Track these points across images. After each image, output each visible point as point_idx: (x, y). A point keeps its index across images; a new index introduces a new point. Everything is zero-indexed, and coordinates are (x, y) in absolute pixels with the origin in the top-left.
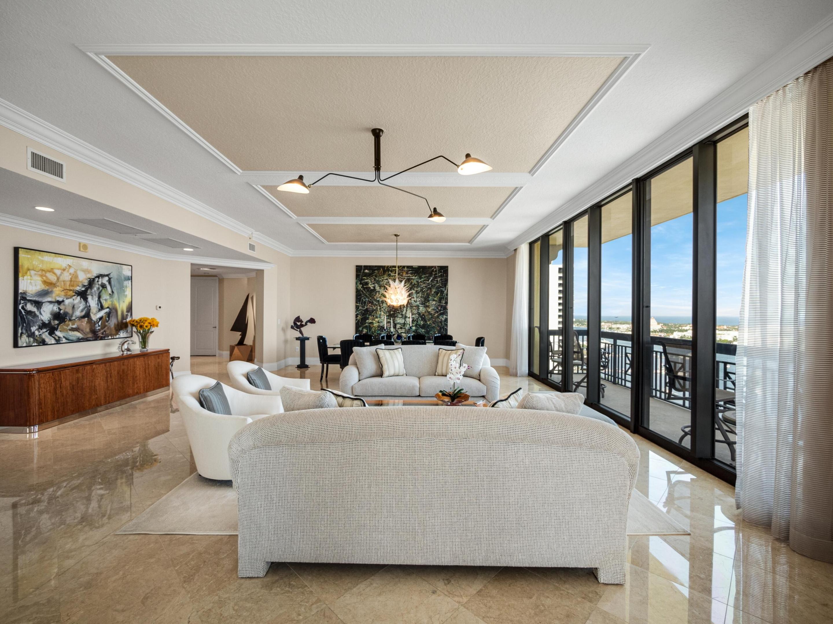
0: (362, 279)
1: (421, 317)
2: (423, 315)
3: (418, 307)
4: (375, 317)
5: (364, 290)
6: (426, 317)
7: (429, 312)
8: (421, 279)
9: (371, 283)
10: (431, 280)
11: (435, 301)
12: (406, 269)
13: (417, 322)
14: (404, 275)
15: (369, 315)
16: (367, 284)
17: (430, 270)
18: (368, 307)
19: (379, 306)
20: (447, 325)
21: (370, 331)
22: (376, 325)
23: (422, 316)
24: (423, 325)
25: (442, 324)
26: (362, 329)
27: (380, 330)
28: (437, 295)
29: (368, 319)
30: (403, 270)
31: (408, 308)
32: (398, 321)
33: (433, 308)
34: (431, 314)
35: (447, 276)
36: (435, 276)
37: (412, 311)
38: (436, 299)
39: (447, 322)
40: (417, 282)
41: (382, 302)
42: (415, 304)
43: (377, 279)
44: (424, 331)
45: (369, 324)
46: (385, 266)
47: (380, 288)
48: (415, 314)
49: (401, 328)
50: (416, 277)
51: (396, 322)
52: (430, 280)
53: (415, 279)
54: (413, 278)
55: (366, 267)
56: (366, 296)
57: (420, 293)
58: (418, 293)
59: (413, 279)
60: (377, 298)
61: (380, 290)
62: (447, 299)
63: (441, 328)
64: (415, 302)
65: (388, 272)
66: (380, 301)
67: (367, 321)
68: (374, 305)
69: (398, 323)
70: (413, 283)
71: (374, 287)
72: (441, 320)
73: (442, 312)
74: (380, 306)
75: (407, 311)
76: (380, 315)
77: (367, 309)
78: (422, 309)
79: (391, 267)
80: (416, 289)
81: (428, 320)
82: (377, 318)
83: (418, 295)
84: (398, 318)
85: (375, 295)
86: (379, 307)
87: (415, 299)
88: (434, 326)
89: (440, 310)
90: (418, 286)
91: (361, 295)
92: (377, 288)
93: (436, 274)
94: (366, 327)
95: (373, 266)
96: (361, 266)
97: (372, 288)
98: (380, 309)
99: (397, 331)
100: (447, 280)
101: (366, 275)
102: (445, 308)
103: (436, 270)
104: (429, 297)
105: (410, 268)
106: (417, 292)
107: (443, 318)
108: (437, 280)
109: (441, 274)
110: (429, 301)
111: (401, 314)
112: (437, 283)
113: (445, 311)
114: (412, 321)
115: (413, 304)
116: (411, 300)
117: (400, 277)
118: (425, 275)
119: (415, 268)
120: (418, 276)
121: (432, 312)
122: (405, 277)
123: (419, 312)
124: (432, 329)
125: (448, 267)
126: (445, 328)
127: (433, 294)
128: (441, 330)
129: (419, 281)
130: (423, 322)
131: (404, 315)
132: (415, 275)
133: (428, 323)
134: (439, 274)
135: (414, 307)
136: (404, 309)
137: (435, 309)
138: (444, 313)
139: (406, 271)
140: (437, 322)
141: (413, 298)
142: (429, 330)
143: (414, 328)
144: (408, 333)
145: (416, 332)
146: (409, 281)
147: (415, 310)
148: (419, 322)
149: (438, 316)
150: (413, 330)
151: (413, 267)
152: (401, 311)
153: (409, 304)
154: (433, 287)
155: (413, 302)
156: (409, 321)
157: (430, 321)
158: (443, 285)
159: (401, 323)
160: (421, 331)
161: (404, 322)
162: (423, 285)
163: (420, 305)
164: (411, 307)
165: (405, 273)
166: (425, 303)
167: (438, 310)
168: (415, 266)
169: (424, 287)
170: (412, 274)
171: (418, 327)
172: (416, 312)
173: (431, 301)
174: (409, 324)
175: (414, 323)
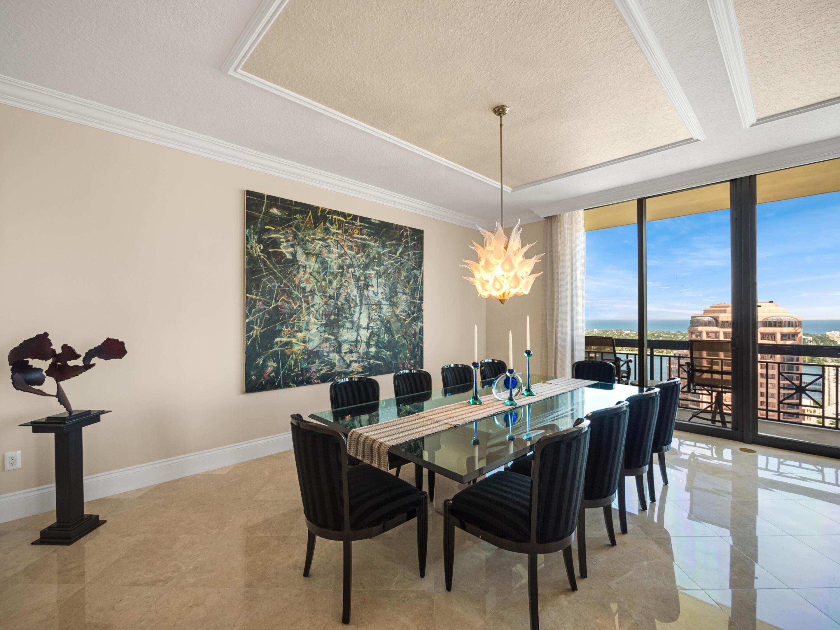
0: (264, 231)
1: (386, 327)
3: (379, 305)
4: (295, 329)
5: (269, 258)
6: (393, 326)
7: (397, 316)
8: (384, 249)
9: (285, 244)
10: (401, 253)
11: (406, 294)
12: (358, 223)
13: (379, 336)
14: (355, 235)
15: (282, 325)
16: (276, 243)
17: (399, 233)
18: (279, 303)
19: (305, 301)
20: (422, 339)
21: (284, 364)
22: (298, 348)
23: (387, 325)
24: (388, 341)
25: (415, 339)
26: (264, 361)
27: (307, 360)
28: (409, 282)
29: (278, 333)
30: (354, 224)
31: (363, 308)
32: (345, 337)
33: (403, 307)
34: (399, 320)
35: (422, 249)
36: (405, 246)
37: (369, 313)
38: (407, 290)
39: (423, 335)
40: (378, 253)
41: (311, 291)
42: (375, 299)
43: (301, 235)
44: (390, 355)
45: (280, 347)
46: (318, 208)
47: (307, 259)
48: (375, 320)
49: (351, 352)
50: (377, 244)
51: (340, 339)
52: (398, 253)
53: (374, 247)
54: (372, 243)
55: (274, 201)
56: (274, 274)
57: (383, 277)
60: (301, 282)
61: (306, 263)
62: (422, 292)
63: (414, 348)
64: (376, 294)
65: (325, 224)
66: (308, 289)
67: (277, 340)
68: (293, 299)
69: (345, 341)
70: (372, 256)
71: (294, 255)
72: (415, 331)
73: (415, 315)
74: (307, 302)
75: (361, 313)
76: (308, 323)
77: (276, 307)
78: (386, 310)
79: (330, 212)
80: (376, 268)
81: (396, 331)
82: (300, 330)
83: (380, 280)
84: (345, 330)
85: (295, 276)
86: (304, 305)
87: (375, 289)
88: (404, 344)
89: (414, 312)
90: (380, 263)
91: (261, 271)
92: (301, 258)
93: (406, 242)
94: (275, 356)
95: (291, 201)
96: (261, 196)
97: (289, 256)
98: (308, 309)
99: (343, 358)
100: (421, 257)
101: (273, 220)
102: (420, 309)
103: (407, 233)
104: (397, 288)
105: (367, 223)
106: (378, 275)
107: (416, 327)
108: (409, 255)
109: (413, 243)
110: (396, 294)
111: (350, 321)
112: (408, 260)
113: (420, 314)
114: (372, 333)
115: (371, 298)
116: (368, 290)
117: (349, 237)
118: (390, 243)
119: (374, 224)
120: (380, 242)
121: (401, 315)
122: (358, 241)
123: (382, 315)
124: (402, 349)
125: (423, 231)
126: (420, 345)
127: (403, 280)
128: (414, 351)
129: (382, 253)
130: (388, 336)
131: (356, 322)
132: (374, 238)
133: (396, 337)
134: (411, 242)
135: (373, 305)
136: (355, 310)
137: (406, 309)
138: (419, 318)
139: (359, 227)
140: (408, 336)
141: (372, 286)
142: (397, 351)
143: (373, 350)
144: (362, 361)
145: (376, 357)
146: (365, 249)
147: (375, 311)
148: (382, 337)
149: (410, 324)
150: (373, 354)
151: (371, 222)
152: (351, 314)
153: (366, 299)
154: (403, 267)
155: (371, 294)
156: (364, 334)
157: (398, 334)
158: (416, 265)
159: (351, 340)
160: (386, 356)
161: (357, 338)
162: (387, 261)
163: (384, 302)
164: (367, 304)
165: (357, 231)
166: (390, 298)
167: (409, 312)
168: (374, 220)
169: (389, 266)
170: (369, 237)
171: (380, 348)
172: (377, 317)
173: (400, 295)
174: (365, 342)
175: (374, 339)
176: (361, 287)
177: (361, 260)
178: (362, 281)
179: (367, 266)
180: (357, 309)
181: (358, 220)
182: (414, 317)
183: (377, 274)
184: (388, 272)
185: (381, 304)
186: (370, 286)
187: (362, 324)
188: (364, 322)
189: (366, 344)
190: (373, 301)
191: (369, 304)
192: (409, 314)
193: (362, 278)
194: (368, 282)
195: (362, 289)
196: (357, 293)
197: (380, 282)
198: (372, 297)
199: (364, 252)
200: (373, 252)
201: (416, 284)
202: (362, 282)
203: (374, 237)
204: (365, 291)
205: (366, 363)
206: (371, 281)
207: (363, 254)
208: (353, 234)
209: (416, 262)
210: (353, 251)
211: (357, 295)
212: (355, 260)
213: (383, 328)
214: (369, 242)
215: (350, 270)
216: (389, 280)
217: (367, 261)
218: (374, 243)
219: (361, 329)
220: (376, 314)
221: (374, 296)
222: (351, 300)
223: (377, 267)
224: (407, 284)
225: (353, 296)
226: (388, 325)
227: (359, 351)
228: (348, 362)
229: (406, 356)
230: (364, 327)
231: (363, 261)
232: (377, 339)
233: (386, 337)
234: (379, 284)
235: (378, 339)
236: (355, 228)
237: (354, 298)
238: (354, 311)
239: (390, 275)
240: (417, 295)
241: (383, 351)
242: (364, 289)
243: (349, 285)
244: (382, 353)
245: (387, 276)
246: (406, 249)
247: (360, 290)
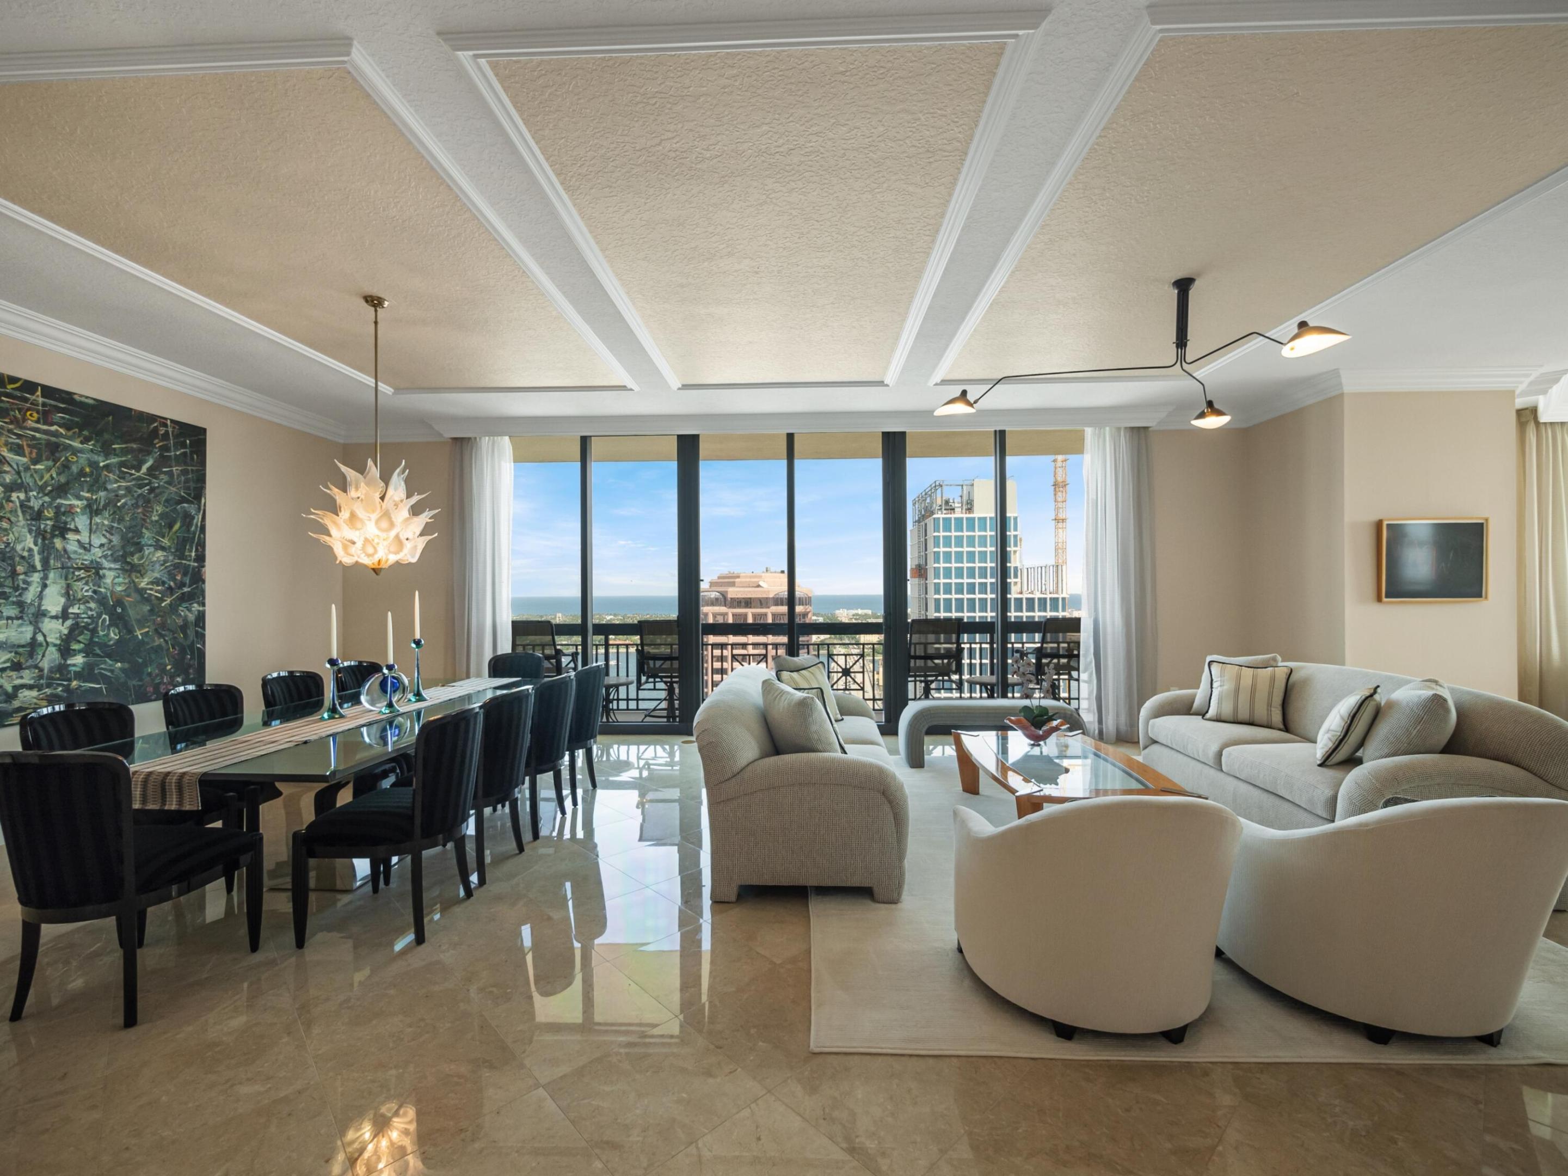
1: (112, 614)
2: (119, 602)
3: (95, 570)
6: (131, 612)
7: (141, 592)
8: (106, 458)
10: (149, 469)
11: (163, 549)
12: (38, 397)
13: (94, 632)
14: (30, 424)
17: (145, 429)
20: (201, 637)
23: (114, 610)
24: (118, 641)
25: (186, 635)
28: (171, 526)
30: (26, 400)
31: (52, 575)
32: (2, 637)
33: (157, 575)
34: (146, 600)
35: (203, 463)
36: (161, 456)
37: (69, 587)
38: (166, 542)
39: (204, 628)
40: (93, 464)
42: (83, 558)
44: (120, 669)
48: (84, 600)
49: (16, 667)
50: (89, 446)
52: (144, 469)
53: (81, 451)
54: (76, 444)
57: (106, 514)
58: (98, 512)
59: (75, 452)
62: (202, 545)
63: (183, 651)
64: (86, 548)
69: (1, 646)
70: (75, 469)
72: (186, 618)
73: (186, 590)
75: (45, 586)
78: (113, 579)
80: (86, 495)
81: (138, 621)
83: (97, 520)
87: (84, 537)
88: (160, 646)
89: (183, 585)
90: (97, 484)
93: (165, 448)
100: (201, 479)
102: (198, 579)
103: (167, 432)
104: (141, 535)
105: (62, 401)
106: (92, 510)
107: (188, 613)
108: (170, 474)
109: (182, 450)
110: (140, 548)
111: (13, 603)
112: (169, 483)
113: (197, 588)
114: (72, 629)
115: (72, 556)
116: (64, 538)
117: (11, 427)
118: (123, 446)
119: (82, 405)
120: (97, 441)
121: (151, 589)
122: (38, 435)
123: (103, 590)
124: (153, 656)
125: (205, 430)
126: (198, 648)
127: (156, 521)
128: (184, 658)
129: (102, 464)
130: (117, 631)
131: (31, 604)
132: (80, 435)
133: (138, 633)
134: (176, 449)
135: (79, 569)
136: (30, 579)
137: (164, 579)
138: (197, 595)
139: (40, 408)
140: (169, 630)
141: (77, 531)
142: (140, 660)
143: (78, 660)
144: (48, 686)
145: (87, 673)
146: (57, 455)
147: (84, 582)
148: (101, 633)
149: (173, 608)
150: (77, 669)
151: (73, 399)
152: (16, 588)
153: (58, 558)
154: (156, 496)
155: (72, 547)
156: (54, 630)
157: (144, 627)
158: (189, 495)
159: (16, 642)
160: (112, 671)
161: (34, 638)
162: (116, 481)
163: (106, 564)
164: (63, 568)
165: (35, 415)
166: (124, 557)
167: (172, 584)
168: (81, 396)
169: (122, 492)
170: (68, 429)
171: (98, 655)
172: (90, 593)
173: (147, 551)
174: (55, 645)
175: (80, 638)
176: (46, 532)
177: (47, 477)
178: (50, 519)
179: (61, 490)
180: (36, 577)
181: (39, 393)
182: (183, 594)
183: (89, 506)
184: (119, 504)
185: (102, 569)
186: (70, 530)
187: (49, 608)
188: (53, 602)
189: (60, 650)
190: (80, 562)
191: (68, 568)
192: (170, 588)
193: (49, 513)
194: (66, 523)
195: (48, 536)
196: (36, 544)
197: (97, 524)
198: (75, 552)
199: (55, 461)
200: (80, 462)
201: (188, 531)
202: (48, 522)
203: (81, 431)
204: (58, 543)
205: (60, 689)
206: (73, 520)
207: (50, 463)
208: (24, 420)
209: (188, 488)
210: (24, 456)
211: (36, 549)
212: (28, 474)
213: (104, 616)
214: (67, 441)
215: (14, 496)
216: (120, 520)
217: (63, 479)
218: (82, 443)
219: (47, 620)
220: (87, 588)
221: (81, 551)
222: (17, 559)
223: (88, 492)
224: (166, 531)
225: (23, 549)
226: (119, 610)
227: (40, 665)
228: (10, 689)
229: (163, 671)
230: (53, 613)
231: (52, 478)
232: (88, 637)
233: (112, 635)
234: (94, 527)
235: (91, 638)
236: (28, 409)
237: (26, 554)
238: (25, 582)
239: (124, 511)
240: (191, 551)
241: (105, 663)
242: (53, 536)
243: (11, 528)
244: (103, 666)
245: (114, 513)
246: (163, 461)
247: (44, 539)
